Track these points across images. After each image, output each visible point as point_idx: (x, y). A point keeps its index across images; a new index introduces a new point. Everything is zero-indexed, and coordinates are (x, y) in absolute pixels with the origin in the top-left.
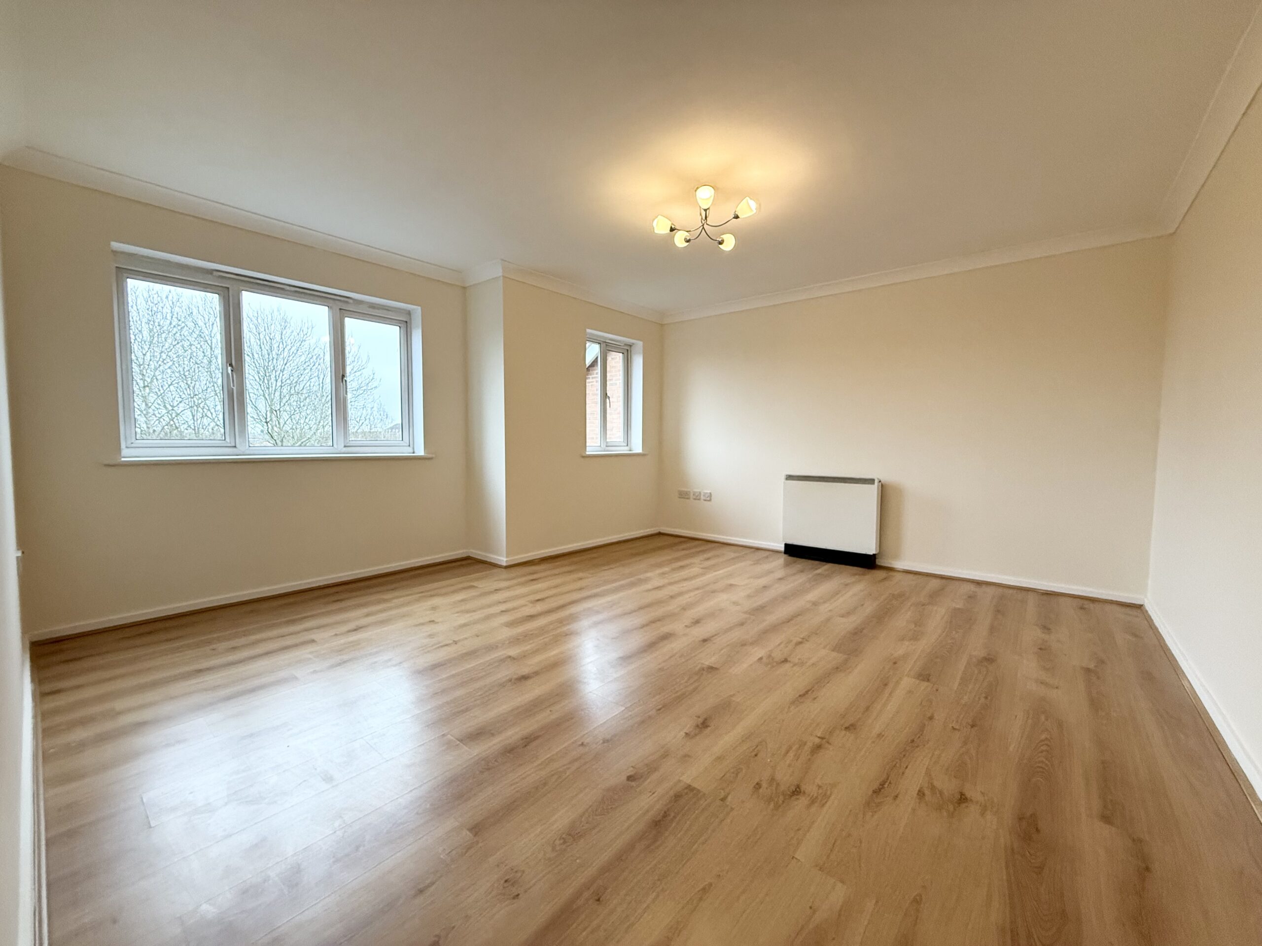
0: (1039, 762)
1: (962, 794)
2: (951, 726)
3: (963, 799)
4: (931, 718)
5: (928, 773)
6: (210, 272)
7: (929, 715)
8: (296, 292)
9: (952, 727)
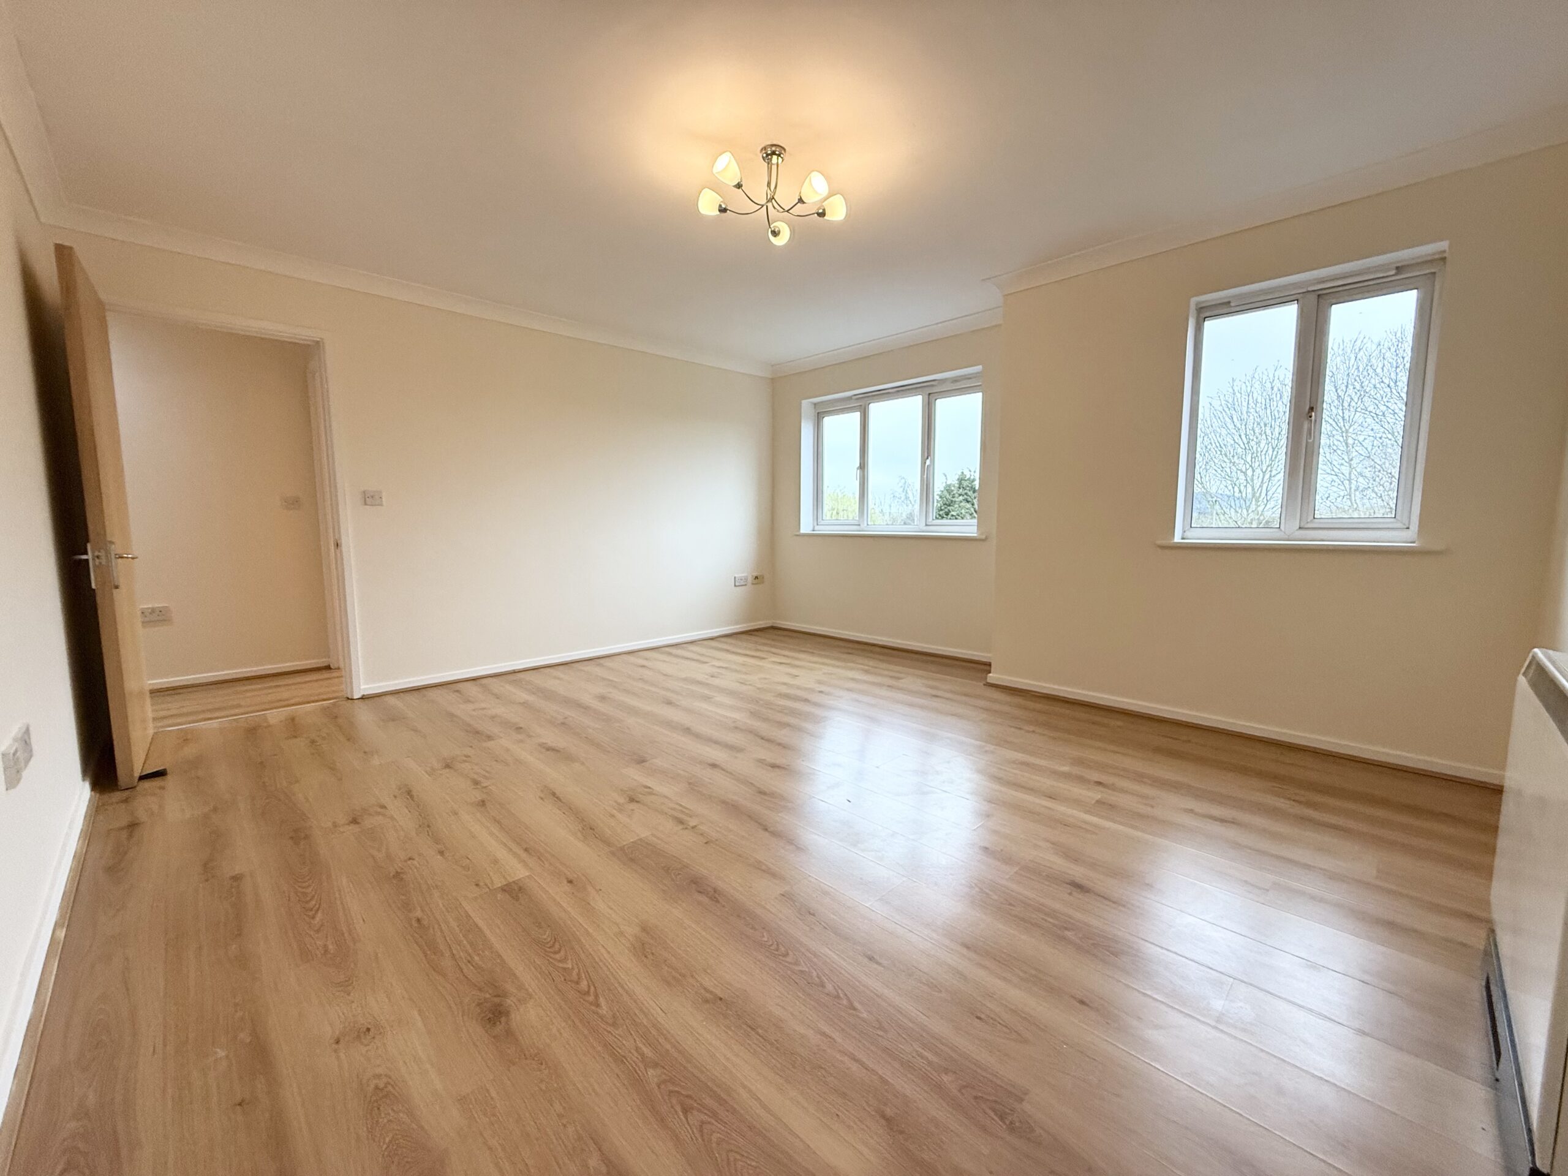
0: (309, 886)
1: (358, 823)
2: (417, 859)
3: (355, 821)
4: (441, 853)
5: (392, 818)
6: (850, 398)
7: (447, 854)
8: (898, 391)
9: (414, 859)
